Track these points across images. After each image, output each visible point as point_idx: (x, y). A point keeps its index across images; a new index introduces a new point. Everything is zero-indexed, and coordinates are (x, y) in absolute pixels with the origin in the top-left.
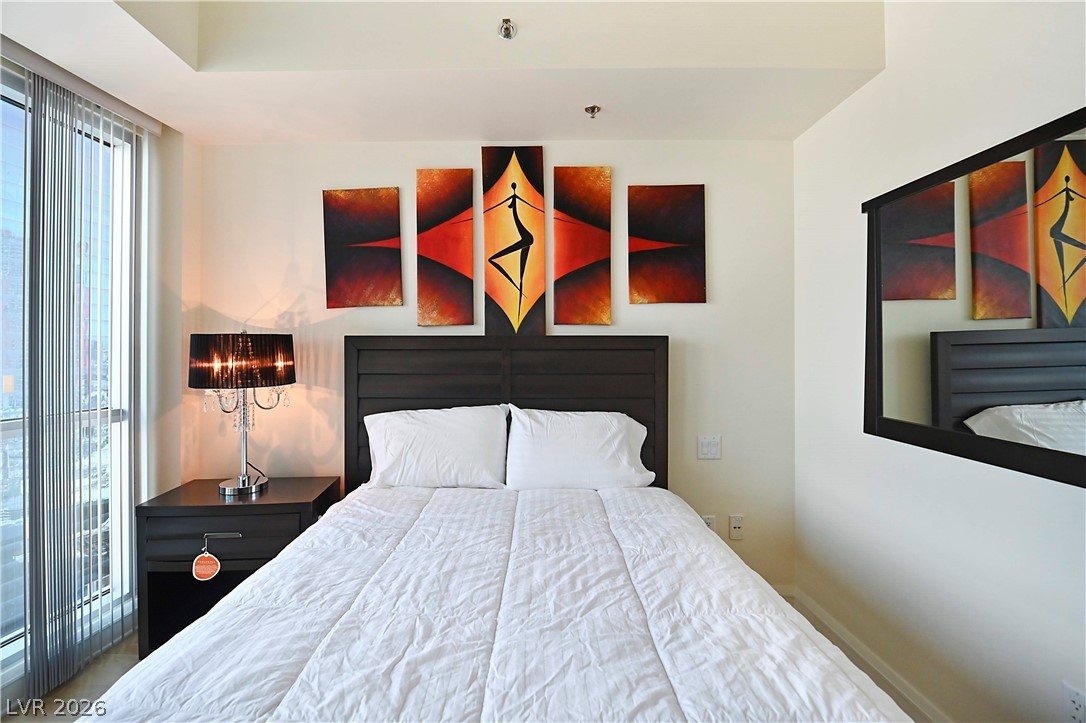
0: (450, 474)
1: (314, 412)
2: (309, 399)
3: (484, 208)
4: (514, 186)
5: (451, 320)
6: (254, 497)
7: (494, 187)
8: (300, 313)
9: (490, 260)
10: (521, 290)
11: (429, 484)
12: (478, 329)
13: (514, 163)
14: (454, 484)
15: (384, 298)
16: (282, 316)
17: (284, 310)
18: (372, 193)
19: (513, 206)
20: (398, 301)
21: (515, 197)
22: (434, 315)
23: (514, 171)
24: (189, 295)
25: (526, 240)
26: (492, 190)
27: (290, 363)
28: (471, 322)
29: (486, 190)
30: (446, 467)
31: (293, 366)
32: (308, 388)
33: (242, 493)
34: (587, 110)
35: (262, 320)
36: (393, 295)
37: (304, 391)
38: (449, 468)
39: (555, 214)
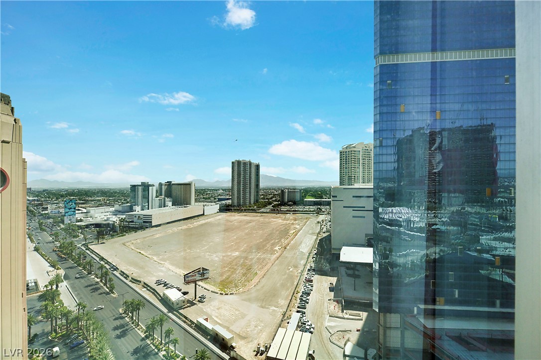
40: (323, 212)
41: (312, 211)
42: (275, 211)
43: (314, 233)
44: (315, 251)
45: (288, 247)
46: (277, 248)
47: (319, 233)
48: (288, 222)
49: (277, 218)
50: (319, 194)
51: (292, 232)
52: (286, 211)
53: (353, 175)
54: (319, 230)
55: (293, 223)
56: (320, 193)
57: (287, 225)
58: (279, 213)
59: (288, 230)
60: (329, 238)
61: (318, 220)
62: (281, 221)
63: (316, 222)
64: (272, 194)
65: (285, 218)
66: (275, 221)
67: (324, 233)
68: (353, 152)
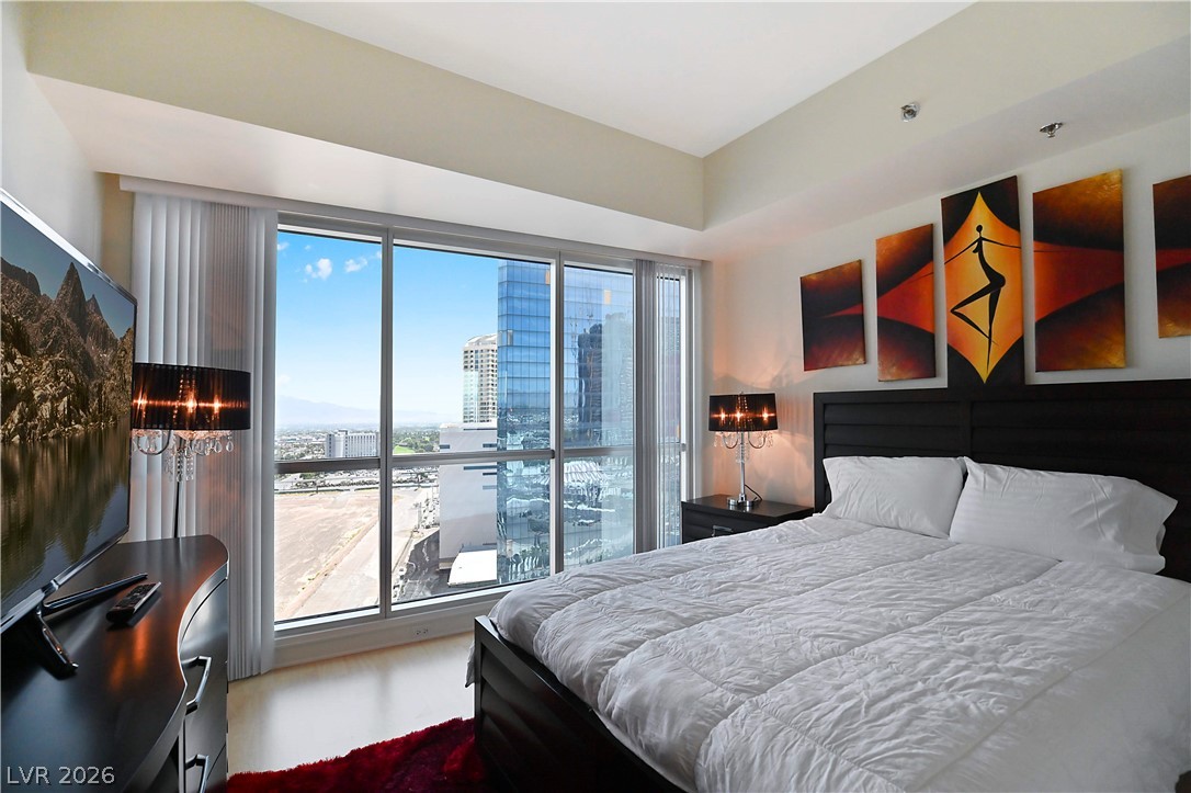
0: (890, 515)
1: (797, 454)
2: (793, 443)
3: (945, 258)
4: (979, 229)
5: (910, 375)
6: (748, 509)
7: (956, 236)
8: (787, 376)
9: (952, 311)
10: (990, 338)
11: (870, 521)
12: (941, 382)
13: (980, 204)
14: (894, 525)
15: (848, 359)
16: (774, 379)
17: (775, 374)
18: (838, 270)
19: (979, 250)
20: (861, 360)
21: (981, 240)
22: (894, 370)
23: (980, 213)
24: (718, 369)
25: (996, 281)
26: (953, 239)
27: (772, 415)
28: (933, 374)
29: (946, 241)
30: (886, 509)
31: (775, 417)
32: (793, 434)
33: (741, 506)
34: (1043, 130)
35: (759, 383)
36: (857, 355)
37: (789, 437)
38: (889, 510)
39: (1035, 245)
40: (431, 481)
41: (405, 482)
42: (307, 486)
43: (405, 531)
44: (402, 570)
45: (334, 573)
46: (304, 579)
47: (416, 530)
48: (343, 510)
49: (313, 503)
50: (426, 442)
51: (349, 534)
52: (339, 485)
53: (490, 401)
54: (417, 523)
55: (354, 513)
56: (427, 439)
57: (337, 518)
58: (317, 491)
59: (340, 530)
60: (435, 539)
61: (417, 500)
62: (322, 510)
63: (412, 505)
64: (302, 446)
65: (334, 502)
66: (306, 513)
67: (428, 527)
68: (491, 352)
